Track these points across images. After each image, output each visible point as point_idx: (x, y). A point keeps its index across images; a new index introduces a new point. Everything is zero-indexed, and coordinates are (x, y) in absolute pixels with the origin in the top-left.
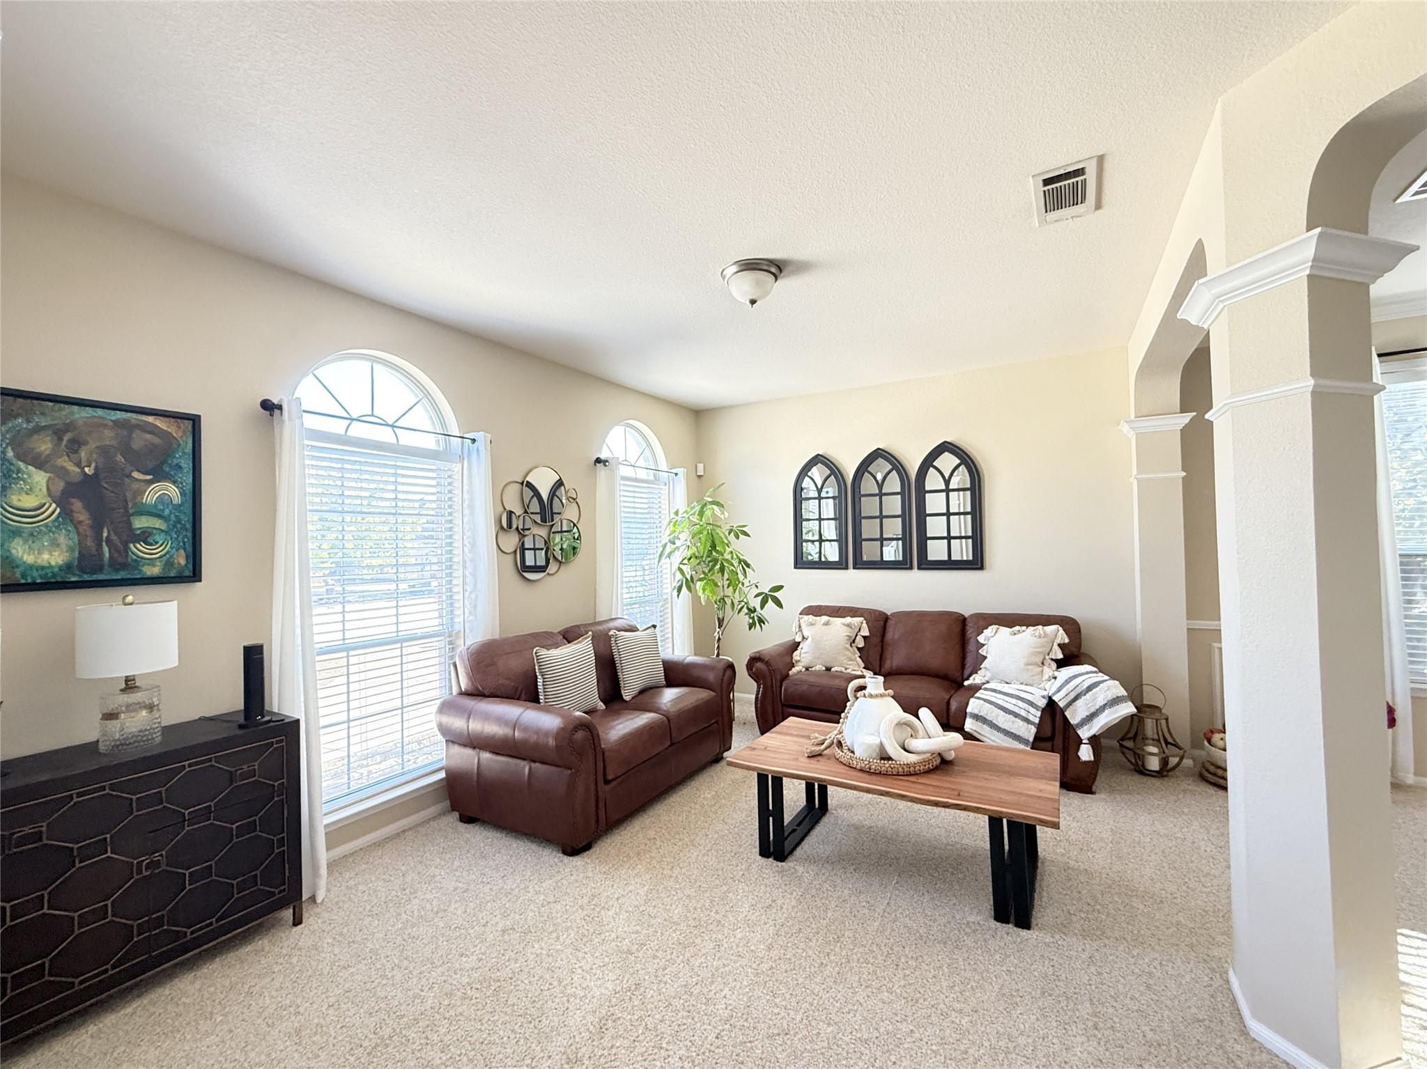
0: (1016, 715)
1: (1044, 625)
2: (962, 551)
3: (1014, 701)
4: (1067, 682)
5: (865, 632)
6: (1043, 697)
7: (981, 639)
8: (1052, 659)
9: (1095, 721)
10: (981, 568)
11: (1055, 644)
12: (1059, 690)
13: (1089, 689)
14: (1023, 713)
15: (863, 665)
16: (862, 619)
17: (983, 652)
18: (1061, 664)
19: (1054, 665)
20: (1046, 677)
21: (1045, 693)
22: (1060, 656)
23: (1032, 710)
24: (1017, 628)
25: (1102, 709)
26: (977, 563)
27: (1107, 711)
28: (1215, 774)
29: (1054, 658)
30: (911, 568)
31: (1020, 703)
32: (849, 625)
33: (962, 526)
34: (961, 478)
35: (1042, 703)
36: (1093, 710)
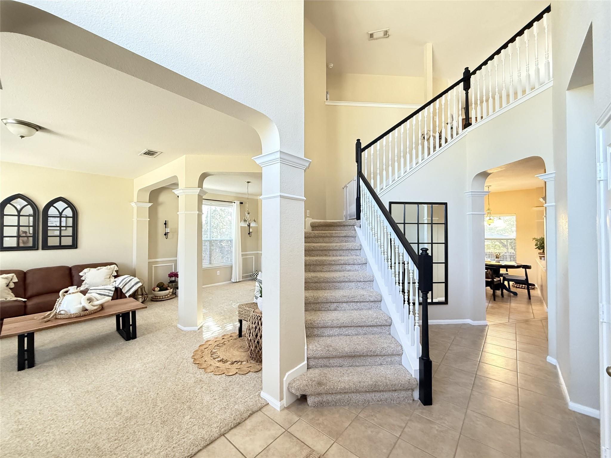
0: (105, 295)
1: (110, 265)
2: (68, 241)
3: (104, 291)
4: (122, 281)
5: (16, 280)
6: (113, 287)
7: (81, 274)
8: (113, 276)
9: (131, 290)
10: (76, 248)
11: (114, 271)
12: (120, 283)
13: (129, 281)
14: (107, 294)
15: (14, 296)
16: (13, 274)
17: (83, 278)
19: (114, 278)
20: (112, 281)
21: (114, 286)
22: (116, 274)
23: (111, 292)
24: (99, 268)
25: (133, 286)
26: (74, 246)
27: (135, 287)
29: (113, 275)
30: (38, 249)
31: (106, 291)
32: (6, 278)
33: (69, 232)
34: (69, 212)
35: (114, 289)
36: (130, 287)
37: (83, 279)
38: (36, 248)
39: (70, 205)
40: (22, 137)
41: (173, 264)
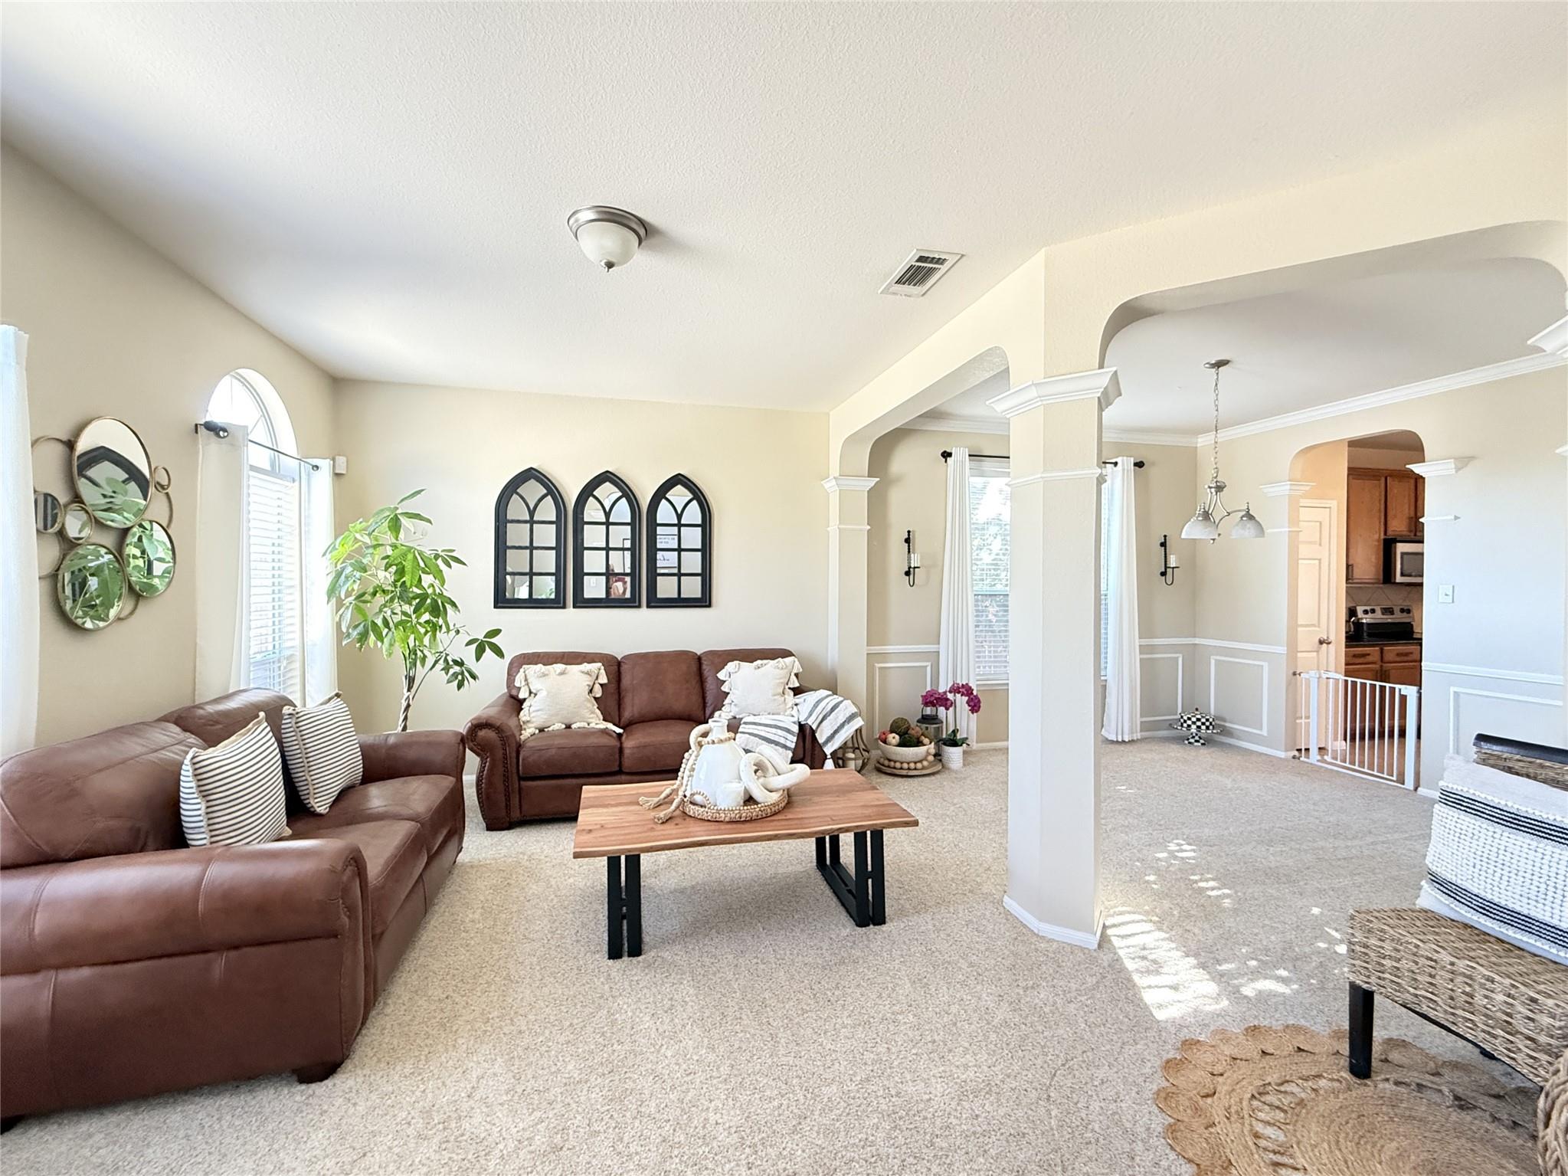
0: (777, 743)
1: (783, 657)
2: (692, 588)
3: (774, 730)
4: (816, 706)
5: (604, 680)
6: (794, 723)
7: (721, 675)
8: (790, 688)
9: (837, 736)
10: (709, 606)
11: (793, 674)
12: (810, 715)
13: (833, 709)
14: (782, 741)
15: (602, 718)
16: (600, 664)
17: (725, 688)
18: (797, 691)
19: (792, 693)
20: (790, 705)
21: (795, 719)
22: (797, 685)
23: (790, 737)
24: (759, 662)
25: (842, 725)
26: (704, 601)
27: (846, 727)
28: (889, 767)
29: (792, 686)
30: (639, 606)
31: (780, 732)
32: (588, 673)
33: (693, 562)
34: (694, 514)
35: (796, 729)
36: (836, 728)
37: (727, 690)
38: (637, 604)
39: (698, 495)
40: (610, 265)
41: (929, 664)
